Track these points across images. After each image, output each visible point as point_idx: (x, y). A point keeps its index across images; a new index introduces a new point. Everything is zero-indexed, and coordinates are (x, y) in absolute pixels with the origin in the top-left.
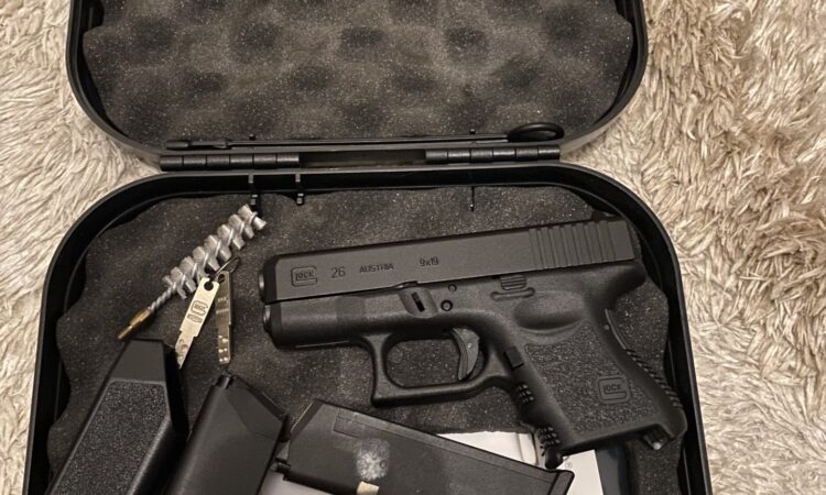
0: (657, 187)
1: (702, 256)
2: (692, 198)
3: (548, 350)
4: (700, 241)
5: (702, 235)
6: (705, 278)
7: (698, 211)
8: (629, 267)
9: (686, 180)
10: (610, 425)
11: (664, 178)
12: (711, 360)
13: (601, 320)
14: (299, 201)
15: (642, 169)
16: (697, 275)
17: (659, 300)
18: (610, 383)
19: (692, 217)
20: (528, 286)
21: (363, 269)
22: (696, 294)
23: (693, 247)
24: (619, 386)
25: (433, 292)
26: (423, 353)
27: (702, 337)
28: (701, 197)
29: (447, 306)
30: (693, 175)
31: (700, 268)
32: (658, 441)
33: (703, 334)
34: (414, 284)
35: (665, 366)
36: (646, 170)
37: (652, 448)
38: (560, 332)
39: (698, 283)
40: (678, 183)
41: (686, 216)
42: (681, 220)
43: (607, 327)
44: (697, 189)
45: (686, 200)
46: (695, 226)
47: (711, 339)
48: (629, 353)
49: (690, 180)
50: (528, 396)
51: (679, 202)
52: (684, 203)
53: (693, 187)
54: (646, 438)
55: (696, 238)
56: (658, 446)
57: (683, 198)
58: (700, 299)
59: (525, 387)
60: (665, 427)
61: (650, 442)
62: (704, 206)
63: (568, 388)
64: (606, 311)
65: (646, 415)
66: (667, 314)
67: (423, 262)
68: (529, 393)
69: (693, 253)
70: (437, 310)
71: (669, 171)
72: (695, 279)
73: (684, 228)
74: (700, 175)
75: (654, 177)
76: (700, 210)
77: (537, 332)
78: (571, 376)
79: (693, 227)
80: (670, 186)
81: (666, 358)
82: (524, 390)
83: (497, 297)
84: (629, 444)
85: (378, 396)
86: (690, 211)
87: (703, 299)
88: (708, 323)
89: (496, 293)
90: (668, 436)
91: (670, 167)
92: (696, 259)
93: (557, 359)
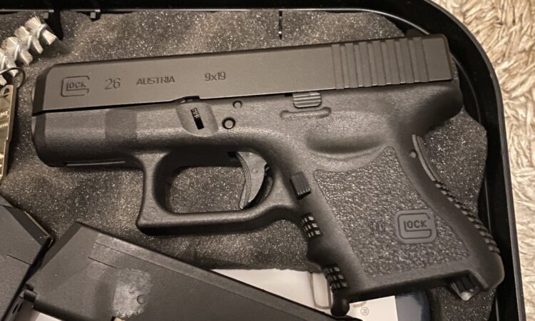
0: (480, 27)
1: (523, 99)
2: (515, 39)
3: (341, 177)
4: (522, 83)
5: (525, 77)
6: (525, 122)
7: (521, 52)
8: (443, 88)
9: (510, 20)
10: (409, 269)
11: (487, 19)
12: (528, 208)
13: (407, 146)
14: (93, 15)
15: (465, 9)
16: (517, 119)
17: (477, 132)
18: (413, 218)
19: (515, 58)
20: (323, 105)
21: (141, 81)
22: (516, 138)
23: (514, 89)
24: (423, 223)
25: (215, 108)
26: (212, 181)
27: (520, 183)
28: (525, 38)
29: (229, 124)
30: (517, 15)
31: (521, 112)
32: (467, 290)
33: (520, 179)
34: (196, 99)
35: (479, 207)
36: (468, 11)
37: (460, 298)
38: (357, 157)
39: (518, 127)
40: (501, 24)
41: (509, 57)
42: (503, 61)
43: (413, 155)
44: (522, 28)
45: (509, 41)
46: (517, 67)
47: (529, 186)
48: (438, 186)
49: (514, 21)
50: (313, 229)
51: (501, 43)
52: (506, 43)
53: (517, 27)
54: (454, 286)
55: (517, 80)
56: (466, 296)
57: (505, 39)
58: (519, 143)
59: (311, 219)
60: (478, 275)
61: (458, 292)
62: (527, 47)
63: (361, 222)
64: (414, 137)
65: (455, 259)
66: (485, 148)
67: (209, 77)
68: (315, 226)
69: (514, 94)
70: (216, 128)
71: (492, 12)
72: (515, 122)
73: (505, 70)
74: (524, 16)
75: (476, 18)
76: (524, 51)
77: (328, 156)
78: (366, 210)
79: (514, 68)
80: (492, 27)
81: (480, 200)
82: (310, 222)
83: (287, 116)
84: (434, 291)
85: (143, 222)
86: (513, 52)
87: (523, 143)
88: (527, 169)
89: (287, 112)
90: (480, 285)
91: (494, 8)
92: (517, 103)
93: (350, 188)
